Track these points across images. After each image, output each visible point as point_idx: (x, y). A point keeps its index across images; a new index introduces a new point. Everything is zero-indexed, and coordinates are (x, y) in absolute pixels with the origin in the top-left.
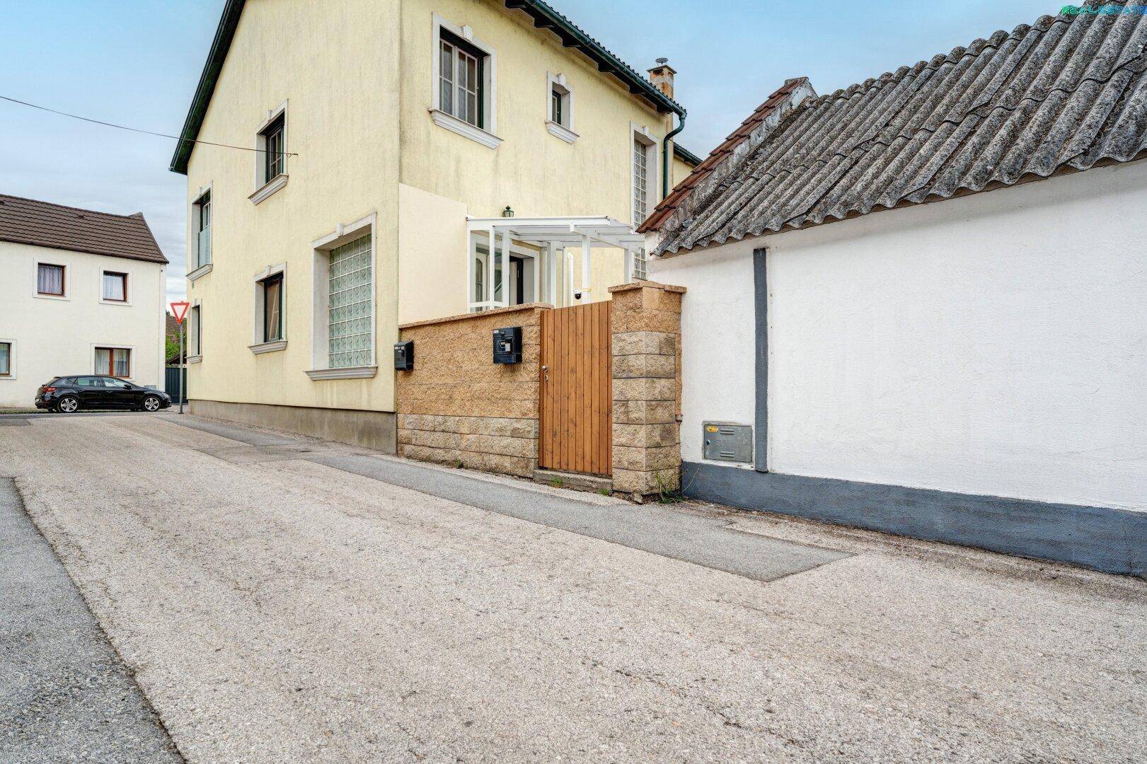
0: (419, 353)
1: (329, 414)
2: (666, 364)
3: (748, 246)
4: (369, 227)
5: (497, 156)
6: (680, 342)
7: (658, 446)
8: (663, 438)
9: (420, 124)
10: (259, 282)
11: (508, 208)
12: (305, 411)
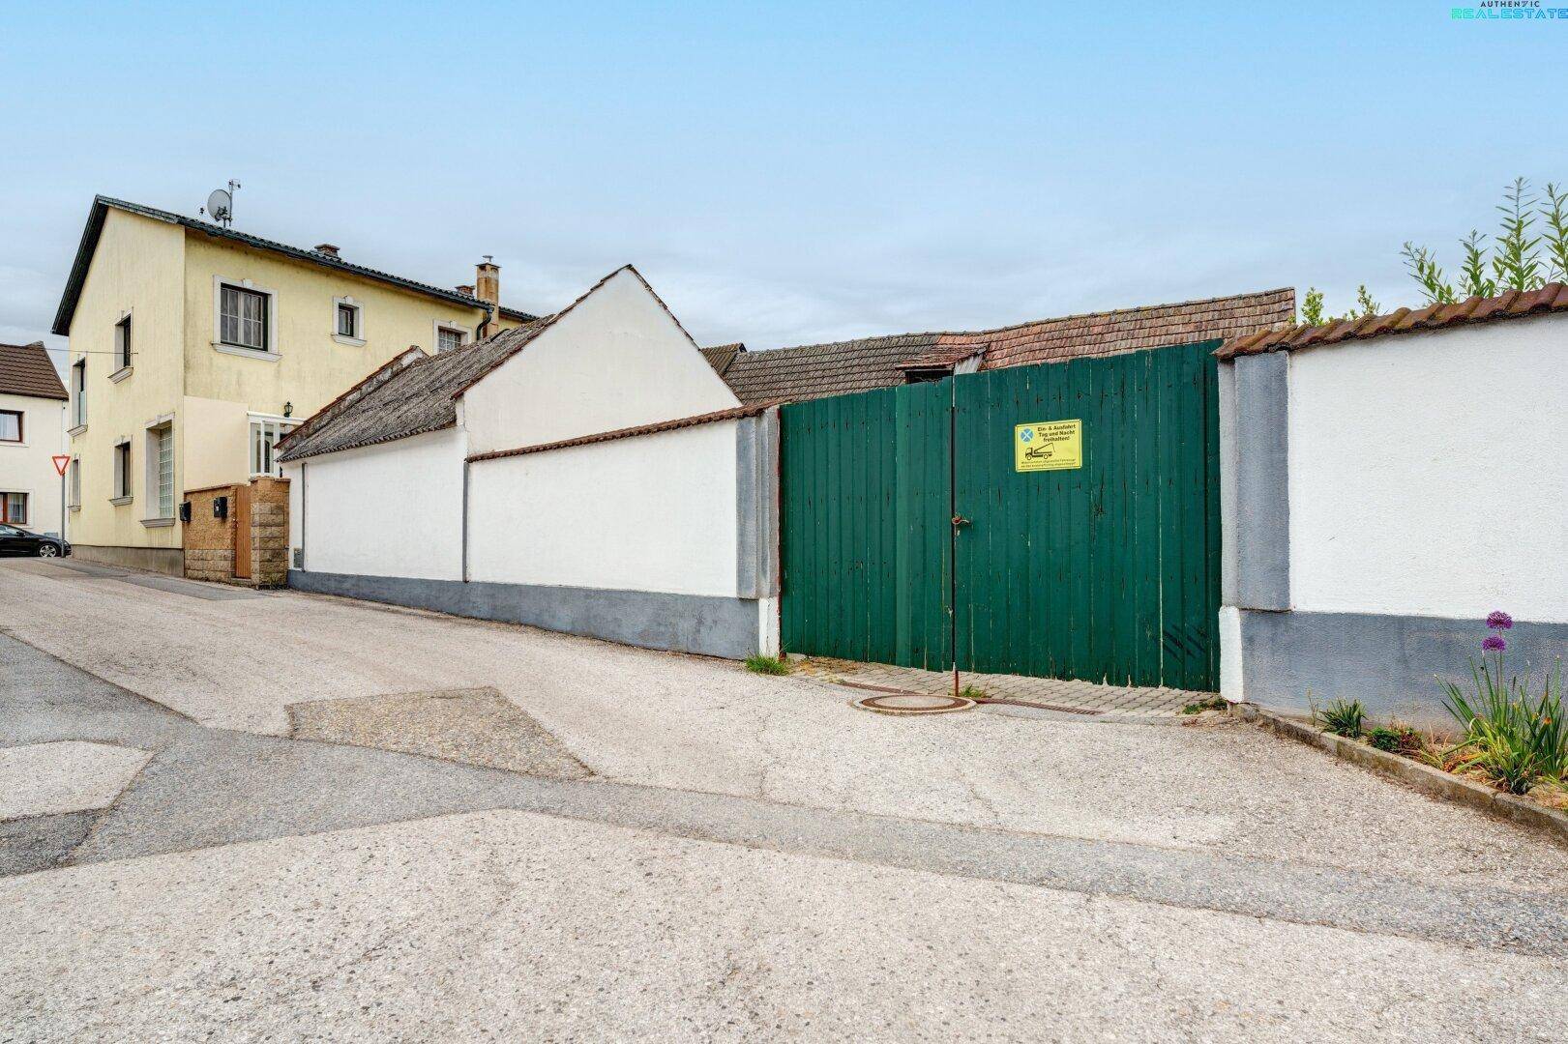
0: (194, 509)
1: (155, 552)
2: (279, 519)
3: (299, 462)
4: (170, 422)
5: (279, 366)
6: (288, 507)
7: (269, 561)
8: (273, 557)
9: (203, 354)
10: (118, 447)
11: (289, 403)
12: (143, 550)
